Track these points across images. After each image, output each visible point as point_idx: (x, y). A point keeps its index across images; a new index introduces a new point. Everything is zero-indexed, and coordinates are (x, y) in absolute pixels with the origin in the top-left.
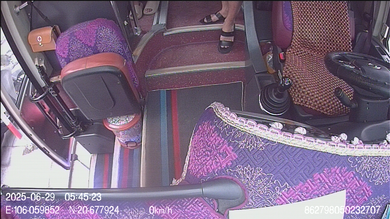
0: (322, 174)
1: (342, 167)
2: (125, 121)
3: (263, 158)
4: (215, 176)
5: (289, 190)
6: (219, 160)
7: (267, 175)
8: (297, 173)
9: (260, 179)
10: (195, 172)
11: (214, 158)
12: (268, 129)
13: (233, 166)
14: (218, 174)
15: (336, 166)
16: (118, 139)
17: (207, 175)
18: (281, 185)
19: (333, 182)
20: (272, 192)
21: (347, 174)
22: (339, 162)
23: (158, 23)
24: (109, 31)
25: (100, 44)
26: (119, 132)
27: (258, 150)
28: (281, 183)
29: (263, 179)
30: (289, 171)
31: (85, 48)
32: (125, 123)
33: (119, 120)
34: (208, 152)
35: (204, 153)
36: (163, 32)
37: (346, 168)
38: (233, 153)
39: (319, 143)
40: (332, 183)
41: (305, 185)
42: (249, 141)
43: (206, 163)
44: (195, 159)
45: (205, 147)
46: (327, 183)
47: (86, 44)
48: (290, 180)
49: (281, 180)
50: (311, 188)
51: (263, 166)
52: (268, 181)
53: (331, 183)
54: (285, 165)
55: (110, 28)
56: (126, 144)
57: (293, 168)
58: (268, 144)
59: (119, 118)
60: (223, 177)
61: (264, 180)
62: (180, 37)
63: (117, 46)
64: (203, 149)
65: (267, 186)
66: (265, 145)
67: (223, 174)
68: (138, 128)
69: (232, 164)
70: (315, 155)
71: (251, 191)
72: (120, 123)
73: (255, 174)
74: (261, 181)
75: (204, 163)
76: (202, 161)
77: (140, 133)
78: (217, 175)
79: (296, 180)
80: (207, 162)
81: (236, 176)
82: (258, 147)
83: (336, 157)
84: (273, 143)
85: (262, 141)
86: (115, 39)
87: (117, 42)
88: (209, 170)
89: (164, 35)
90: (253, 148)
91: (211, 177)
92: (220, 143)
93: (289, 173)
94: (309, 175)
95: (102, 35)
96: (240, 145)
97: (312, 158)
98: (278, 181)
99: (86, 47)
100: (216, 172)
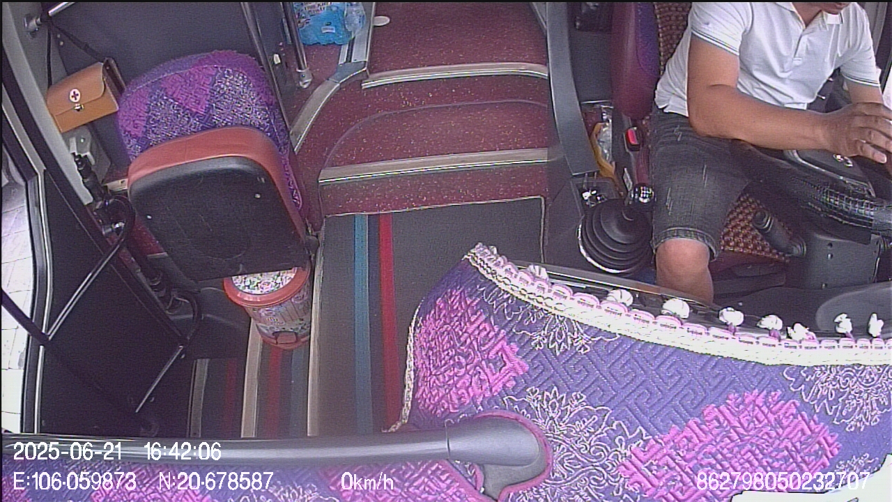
0: (722, 407)
1: (771, 392)
2: (274, 284)
3: (588, 372)
4: (477, 412)
5: (647, 443)
6: (487, 375)
7: (597, 411)
8: (666, 406)
9: (582, 418)
10: (432, 404)
11: (474, 370)
12: (599, 305)
13: (519, 389)
14: (483, 407)
15: (755, 389)
16: (257, 326)
17: (458, 411)
18: (629, 431)
19: (749, 425)
20: (609, 448)
21: (782, 407)
22: (762, 380)
23: (349, 59)
24: (241, 82)
25: (219, 109)
26: (259, 309)
27: (577, 352)
28: (628, 428)
29: (588, 420)
30: (647, 402)
31: (184, 116)
32: (273, 288)
33: (259, 281)
34: (460, 357)
35: (450, 359)
36: (361, 81)
37: (779, 392)
38: (518, 359)
39: (716, 337)
40: (747, 427)
41: (684, 434)
42: (555, 332)
43: (455, 384)
44: (431, 374)
45: (453, 346)
46: (734, 428)
47: (187, 107)
48: (650, 421)
49: (628, 420)
50: (699, 439)
51: (587, 388)
52: (598, 425)
53: (744, 429)
54: (638, 387)
55: (244, 74)
56: (274, 337)
57: (657, 393)
58: (597, 339)
59: (260, 277)
60: (495, 414)
61: (590, 420)
62: (400, 91)
63: (258, 117)
64: (450, 351)
65: (597, 435)
66: (590, 342)
67: (496, 408)
68: (301, 301)
69: (516, 385)
70: (707, 363)
71: (560, 446)
72: (261, 290)
73: (569, 407)
74: (582, 422)
75: (452, 381)
76: (447, 379)
77: (305, 314)
78: (482, 409)
79: (662, 421)
80: (458, 381)
81: (525, 413)
82: (576, 347)
83: (756, 369)
84: (609, 336)
85: (585, 333)
86: (252, 99)
87: (258, 107)
88: (462, 399)
89: (363, 88)
90: (564, 347)
91: (468, 414)
92: (490, 336)
93: (648, 406)
94: (694, 409)
95: (225, 89)
96: (534, 340)
97: (701, 370)
98: (622, 424)
99: (187, 114)
100: (479, 403)
